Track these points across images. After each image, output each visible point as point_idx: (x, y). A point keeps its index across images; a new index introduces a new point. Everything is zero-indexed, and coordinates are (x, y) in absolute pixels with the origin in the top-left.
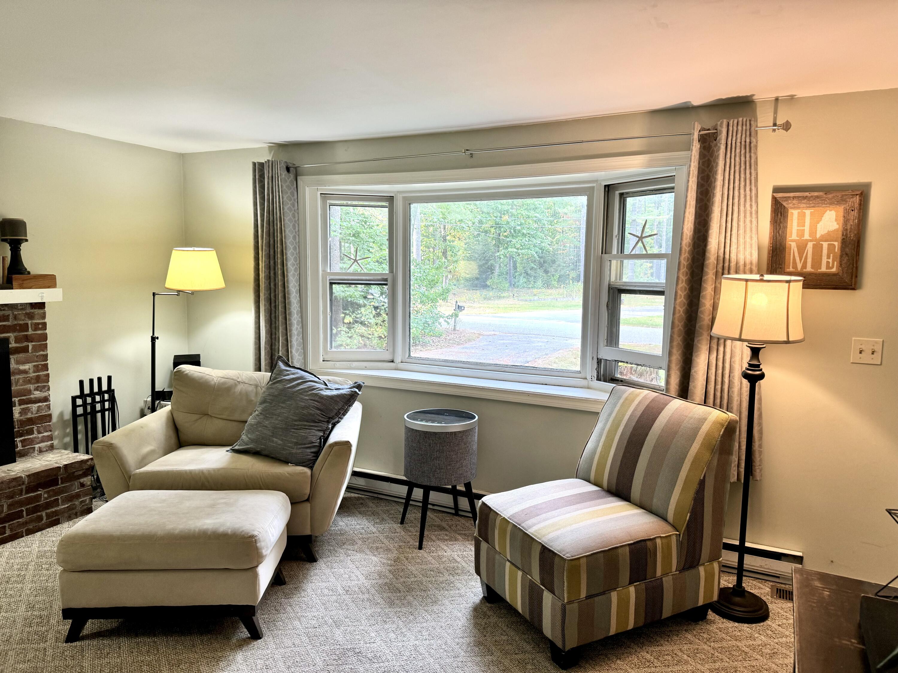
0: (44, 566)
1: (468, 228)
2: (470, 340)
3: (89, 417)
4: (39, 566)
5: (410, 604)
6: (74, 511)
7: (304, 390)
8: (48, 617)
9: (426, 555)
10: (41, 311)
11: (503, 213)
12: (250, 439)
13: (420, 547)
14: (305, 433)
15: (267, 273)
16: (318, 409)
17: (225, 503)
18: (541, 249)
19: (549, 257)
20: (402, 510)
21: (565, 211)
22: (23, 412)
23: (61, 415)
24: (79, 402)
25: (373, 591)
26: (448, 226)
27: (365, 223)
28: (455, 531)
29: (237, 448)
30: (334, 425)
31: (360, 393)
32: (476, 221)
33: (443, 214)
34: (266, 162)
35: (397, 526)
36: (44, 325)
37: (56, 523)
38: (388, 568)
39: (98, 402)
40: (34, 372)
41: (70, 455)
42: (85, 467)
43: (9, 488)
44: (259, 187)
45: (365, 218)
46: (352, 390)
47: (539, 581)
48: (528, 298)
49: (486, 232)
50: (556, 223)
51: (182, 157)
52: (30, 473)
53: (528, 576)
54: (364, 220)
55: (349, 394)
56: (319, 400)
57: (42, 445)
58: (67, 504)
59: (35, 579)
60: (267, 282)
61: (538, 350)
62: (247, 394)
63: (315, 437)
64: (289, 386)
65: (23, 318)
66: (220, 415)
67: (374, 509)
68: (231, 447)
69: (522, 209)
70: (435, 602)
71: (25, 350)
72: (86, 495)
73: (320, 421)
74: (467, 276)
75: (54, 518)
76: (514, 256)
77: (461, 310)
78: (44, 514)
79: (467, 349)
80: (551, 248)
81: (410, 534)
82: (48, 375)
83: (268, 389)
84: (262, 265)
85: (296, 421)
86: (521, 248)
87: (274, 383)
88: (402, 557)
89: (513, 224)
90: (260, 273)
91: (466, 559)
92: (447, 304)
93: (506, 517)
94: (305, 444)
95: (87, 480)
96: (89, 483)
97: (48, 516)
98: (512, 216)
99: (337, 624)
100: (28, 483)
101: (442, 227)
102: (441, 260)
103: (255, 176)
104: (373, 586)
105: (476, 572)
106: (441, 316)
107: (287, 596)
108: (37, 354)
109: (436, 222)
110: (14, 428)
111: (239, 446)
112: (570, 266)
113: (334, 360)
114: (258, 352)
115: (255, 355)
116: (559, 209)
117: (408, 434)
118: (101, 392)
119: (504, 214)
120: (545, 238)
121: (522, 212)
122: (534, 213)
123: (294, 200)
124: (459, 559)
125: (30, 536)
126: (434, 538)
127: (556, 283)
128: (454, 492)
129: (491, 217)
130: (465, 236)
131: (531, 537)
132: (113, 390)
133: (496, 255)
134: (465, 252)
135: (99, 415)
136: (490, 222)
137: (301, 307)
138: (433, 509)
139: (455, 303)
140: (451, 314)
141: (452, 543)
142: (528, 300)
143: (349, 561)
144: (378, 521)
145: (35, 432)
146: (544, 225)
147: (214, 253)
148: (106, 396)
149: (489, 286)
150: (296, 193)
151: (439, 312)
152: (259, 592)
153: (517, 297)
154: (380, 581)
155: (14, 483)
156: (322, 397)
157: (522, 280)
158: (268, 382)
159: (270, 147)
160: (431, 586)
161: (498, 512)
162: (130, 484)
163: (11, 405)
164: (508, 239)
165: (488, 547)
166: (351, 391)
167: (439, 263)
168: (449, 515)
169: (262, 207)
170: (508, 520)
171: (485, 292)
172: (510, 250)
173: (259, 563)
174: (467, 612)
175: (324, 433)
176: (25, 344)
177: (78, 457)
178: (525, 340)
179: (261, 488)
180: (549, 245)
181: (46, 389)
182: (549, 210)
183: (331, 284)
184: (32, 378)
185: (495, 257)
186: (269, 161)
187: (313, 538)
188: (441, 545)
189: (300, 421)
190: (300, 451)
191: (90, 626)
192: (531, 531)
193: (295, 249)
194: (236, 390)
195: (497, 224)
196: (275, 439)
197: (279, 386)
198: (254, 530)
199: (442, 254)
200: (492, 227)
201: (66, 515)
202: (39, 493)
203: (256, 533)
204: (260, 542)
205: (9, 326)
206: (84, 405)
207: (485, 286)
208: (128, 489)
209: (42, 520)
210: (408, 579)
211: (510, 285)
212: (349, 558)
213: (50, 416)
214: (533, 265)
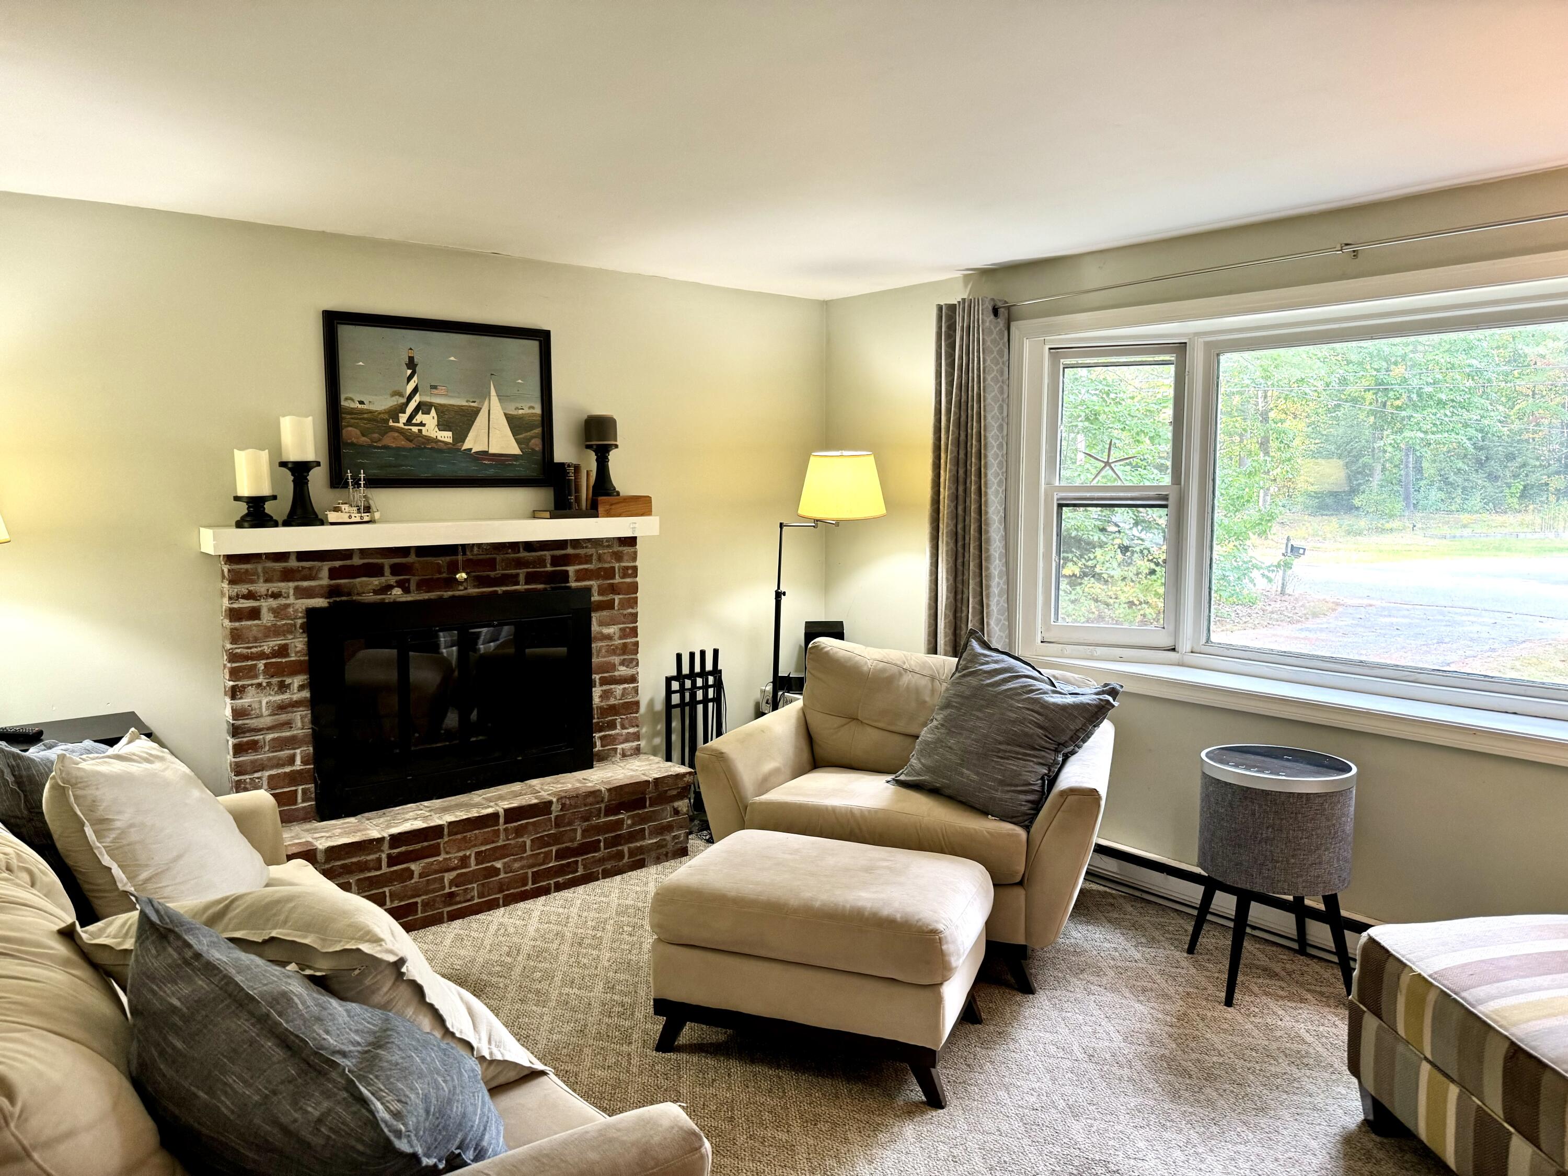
0: (625, 928)
1: (1316, 394)
2: (1315, 615)
3: (687, 709)
4: (619, 927)
5: (1211, 1103)
6: (664, 850)
7: (1014, 693)
8: (633, 1006)
9: (1240, 1018)
10: (631, 550)
11: (1392, 363)
12: (923, 765)
13: (1229, 1002)
14: (1017, 766)
15: (953, 490)
16: (1041, 727)
17: (889, 868)
18: (1481, 431)
19: (1500, 448)
20: (1190, 929)
21: (1541, 350)
22: (605, 695)
23: (651, 703)
24: (675, 685)
25: (1138, 1065)
26: (1273, 393)
27: (1108, 395)
28: (1302, 985)
29: (902, 778)
30: (1066, 758)
31: (1116, 704)
32: (1334, 379)
33: (1265, 370)
34: (959, 302)
35: (1181, 956)
36: (635, 569)
37: (639, 865)
38: (1167, 1028)
39: (700, 688)
40: (620, 638)
41: (662, 765)
42: (681, 784)
43: (585, 805)
44: (946, 346)
45: (1107, 386)
46: (1101, 697)
47: (1501, 1113)
48: (1445, 530)
49: (1355, 400)
50: (1517, 375)
51: (826, 306)
52: (611, 786)
53: (1474, 1098)
54: (1107, 389)
55: (1096, 706)
56: (1041, 710)
57: (626, 746)
58: (656, 837)
59: (614, 945)
60: (953, 505)
61: (1472, 640)
62: (918, 691)
63: (1032, 775)
64: (988, 681)
65: (609, 559)
66: (876, 721)
67: (1136, 919)
68: (893, 776)
69: (1438, 352)
70: (1262, 1110)
71: (609, 605)
72: (681, 827)
73: (1044, 748)
74: (1310, 488)
75: (638, 858)
76: (1418, 448)
77: (1298, 556)
78: (625, 849)
79: (1310, 631)
80: (1506, 429)
81: (1208, 974)
82: (637, 644)
83: (954, 684)
84: (944, 476)
85: (1000, 743)
86: (1435, 429)
87: (964, 676)
88: (1192, 1013)
89: (1416, 381)
90: (942, 490)
91: (1324, 1040)
92: (1266, 542)
93: (1423, 974)
94: (1017, 786)
95: (683, 805)
96: (685, 810)
97: (632, 853)
98: (1413, 366)
99: (1075, 1112)
100: (609, 801)
101: (1260, 395)
102: (1256, 458)
103: (940, 328)
104: (1138, 1056)
105: (1349, 1069)
106: (1255, 567)
107: (986, 1044)
108: (625, 612)
109: (1247, 386)
110: (592, 718)
111: (906, 775)
112: (1549, 465)
113: (1061, 641)
114: (933, 622)
115: (929, 627)
116: (1524, 347)
117: (1207, 789)
118: (704, 674)
119: (1396, 363)
120: (1490, 408)
121: (1437, 358)
122: (1465, 357)
123: (1003, 363)
124: (1309, 1039)
125: (607, 880)
126: (1256, 989)
127: (1516, 500)
128: (1298, 909)
129: (1365, 370)
130: (1307, 409)
131: (1485, 1023)
132: (721, 671)
133: (1376, 445)
134: (1307, 442)
135: (700, 708)
136: (1363, 380)
137: (1006, 547)
138: (1254, 936)
139: (1285, 541)
140: (1276, 563)
141: (1294, 1005)
142: (1448, 536)
143: (1093, 1004)
144: (1143, 940)
145: (619, 727)
146: (1489, 381)
147: (871, 460)
148: (711, 680)
149: (1357, 508)
150: (1006, 351)
151: (1251, 557)
152: (943, 1030)
153: (1423, 529)
154: (1152, 1051)
155: (590, 800)
156: (1046, 706)
157: (1435, 495)
158: (954, 674)
159: (965, 276)
160: (1252, 1077)
161: (1405, 961)
162: (746, 819)
163: (590, 684)
164: (1404, 414)
165: (1379, 1027)
166: (1100, 699)
167: (1255, 464)
168: (1287, 952)
169: (950, 379)
170: (1430, 979)
171: (1348, 520)
172: (1407, 434)
173: (945, 979)
174: (1330, 1142)
175: (1050, 770)
176: (610, 597)
177: (672, 769)
178: (1441, 617)
179: (942, 851)
180: (1500, 422)
181: (634, 663)
182: (1501, 350)
183: (1060, 506)
184: (617, 648)
185: (1373, 451)
186: (964, 300)
187: (1029, 952)
188: (1271, 1005)
189: (1008, 744)
190: (1008, 796)
191: (689, 1033)
192: (1481, 1010)
193: (1000, 446)
194: (901, 683)
195: (1380, 385)
196: (965, 771)
197: (973, 681)
198: (937, 922)
199: (1258, 446)
200: (1369, 390)
201: (654, 854)
202: (621, 816)
203: (941, 927)
204: (947, 943)
205: (591, 570)
206: (682, 690)
207: (1352, 508)
208: (743, 827)
209: (623, 857)
210: (1207, 1057)
211: (1407, 506)
212: (1093, 998)
213: (637, 704)
214: (1460, 464)
